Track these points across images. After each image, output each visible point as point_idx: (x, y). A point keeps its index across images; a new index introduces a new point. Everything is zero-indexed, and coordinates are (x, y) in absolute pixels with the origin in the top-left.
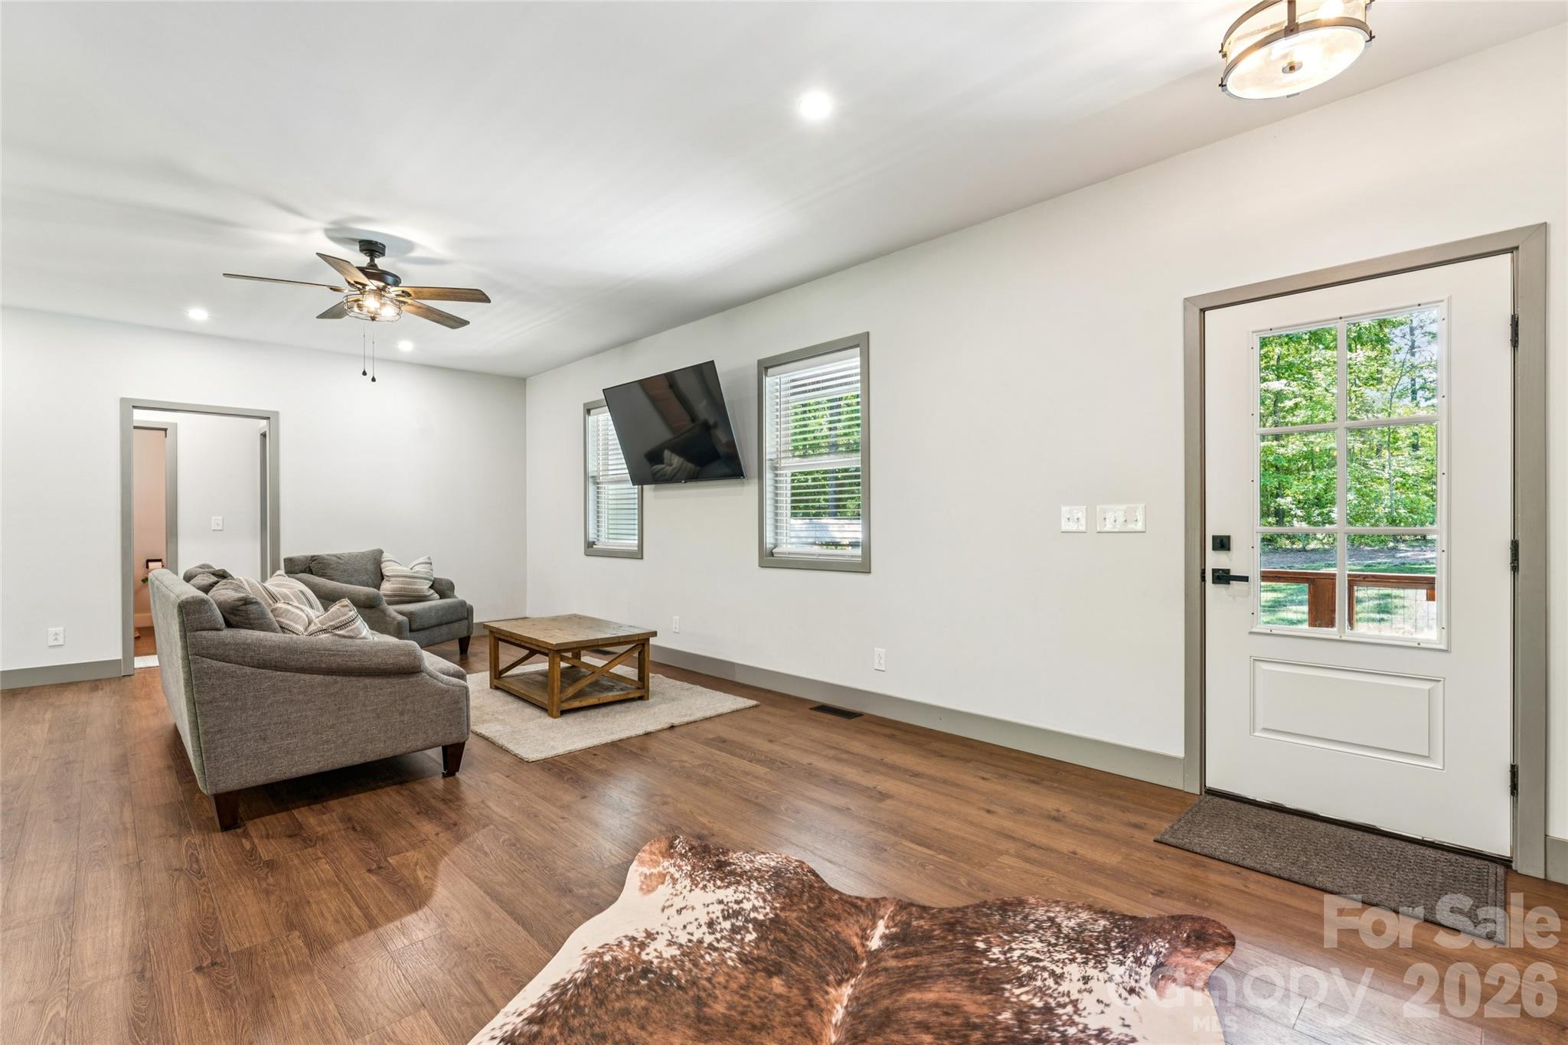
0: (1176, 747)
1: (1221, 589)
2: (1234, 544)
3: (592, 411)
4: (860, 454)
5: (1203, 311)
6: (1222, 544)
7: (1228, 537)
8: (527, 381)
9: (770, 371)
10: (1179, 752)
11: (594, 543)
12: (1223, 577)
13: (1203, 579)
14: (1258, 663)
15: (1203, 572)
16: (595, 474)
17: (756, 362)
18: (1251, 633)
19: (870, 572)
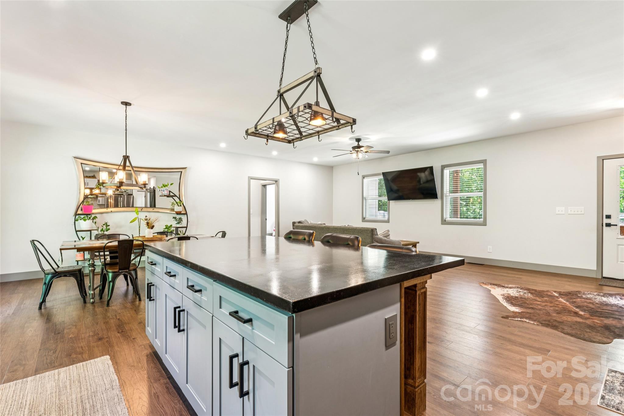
0: (594, 267)
1: (608, 228)
2: (612, 217)
3: (365, 178)
4: (483, 192)
5: (603, 160)
6: (608, 217)
7: (610, 215)
8: (334, 168)
9: (445, 168)
10: (595, 268)
11: (365, 218)
12: (608, 225)
13: (602, 226)
14: (619, 246)
15: (602, 224)
16: (365, 197)
17: (441, 166)
18: (617, 238)
19: (486, 225)
